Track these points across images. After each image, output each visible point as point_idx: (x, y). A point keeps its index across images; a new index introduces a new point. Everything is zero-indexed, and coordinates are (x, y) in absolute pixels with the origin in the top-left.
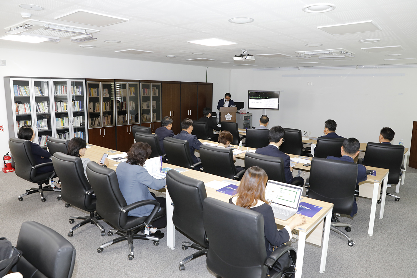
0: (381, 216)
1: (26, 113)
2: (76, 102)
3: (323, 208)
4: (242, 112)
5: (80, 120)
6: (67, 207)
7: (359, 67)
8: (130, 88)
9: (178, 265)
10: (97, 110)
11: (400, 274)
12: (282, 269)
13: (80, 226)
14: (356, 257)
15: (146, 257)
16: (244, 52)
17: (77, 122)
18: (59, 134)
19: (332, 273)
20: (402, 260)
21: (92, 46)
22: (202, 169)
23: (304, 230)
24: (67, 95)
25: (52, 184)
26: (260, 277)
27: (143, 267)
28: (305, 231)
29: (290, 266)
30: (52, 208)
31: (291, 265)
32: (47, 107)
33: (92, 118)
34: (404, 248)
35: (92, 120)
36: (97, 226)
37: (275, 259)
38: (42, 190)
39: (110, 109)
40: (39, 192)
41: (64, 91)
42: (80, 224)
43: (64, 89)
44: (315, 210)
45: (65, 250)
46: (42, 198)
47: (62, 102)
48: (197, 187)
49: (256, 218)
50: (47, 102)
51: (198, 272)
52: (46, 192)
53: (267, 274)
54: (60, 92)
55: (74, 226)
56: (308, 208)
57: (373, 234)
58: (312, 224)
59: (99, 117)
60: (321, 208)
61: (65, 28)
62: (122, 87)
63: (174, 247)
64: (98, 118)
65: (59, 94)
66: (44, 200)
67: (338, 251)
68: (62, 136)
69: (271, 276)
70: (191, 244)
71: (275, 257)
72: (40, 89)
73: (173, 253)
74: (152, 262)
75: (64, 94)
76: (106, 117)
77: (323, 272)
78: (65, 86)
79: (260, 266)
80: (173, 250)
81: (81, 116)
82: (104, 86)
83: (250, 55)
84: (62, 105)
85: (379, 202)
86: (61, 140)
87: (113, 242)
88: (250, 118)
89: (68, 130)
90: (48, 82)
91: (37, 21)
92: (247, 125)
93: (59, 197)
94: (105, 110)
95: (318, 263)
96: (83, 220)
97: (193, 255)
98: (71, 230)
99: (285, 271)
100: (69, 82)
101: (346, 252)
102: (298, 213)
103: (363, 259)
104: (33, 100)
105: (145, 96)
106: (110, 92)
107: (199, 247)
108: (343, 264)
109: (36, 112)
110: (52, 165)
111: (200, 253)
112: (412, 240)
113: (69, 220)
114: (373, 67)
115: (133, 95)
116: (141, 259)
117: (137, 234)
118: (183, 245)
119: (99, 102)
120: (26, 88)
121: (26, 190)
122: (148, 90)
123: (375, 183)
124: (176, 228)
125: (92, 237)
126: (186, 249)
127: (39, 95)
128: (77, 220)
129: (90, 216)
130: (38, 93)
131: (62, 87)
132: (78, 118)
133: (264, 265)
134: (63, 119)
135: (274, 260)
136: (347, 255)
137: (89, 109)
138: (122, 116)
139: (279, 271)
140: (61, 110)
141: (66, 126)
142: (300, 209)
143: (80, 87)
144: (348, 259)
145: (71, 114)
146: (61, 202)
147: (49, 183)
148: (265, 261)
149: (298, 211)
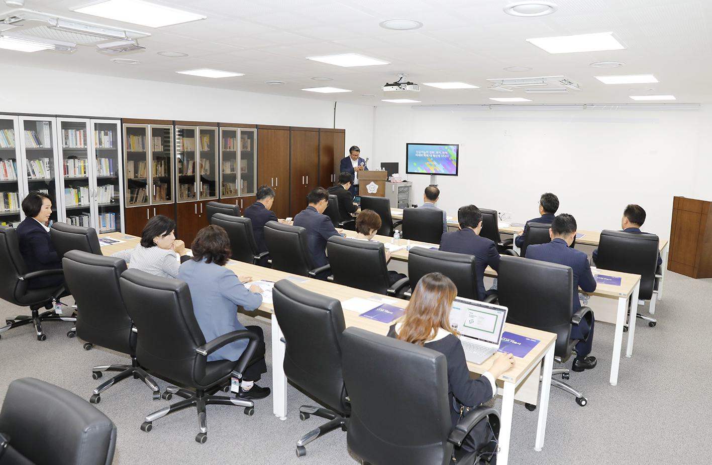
0: (629, 353)
1: (7, 178)
2: (103, 159)
3: (539, 341)
4: (396, 179)
5: (110, 192)
6: (88, 349)
7: (587, 107)
8: (201, 137)
9: (294, 447)
10: (141, 175)
11: (661, 446)
12: (476, 447)
13: (114, 384)
14: (592, 422)
15: (236, 435)
16: (401, 78)
17: (105, 196)
18: (71, 217)
19: (555, 451)
20: (663, 424)
21: (134, 62)
22: (331, 278)
23: (512, 379)
24: (86, 147)
25: (58, 307)
26: (441, 463)
27: (232, 454)
28: (515, 381)
29: (489, 442)
30: (58, 353)
31: (490, 440)
32: (48, 169)
33: (132, 189)
34: (667, 403)
35: (132, 193)
36: (145, 383)
37: (466, 430)
38: (38, 320)
39: (165, 173)
40: (32, 322)
41: (80, 139)
42: (114, 380)
43: (80, 136)
44: (527, 344)
45: (97, 428)
46: (40, 334)
47: (76, 160)
48: (329, 310)
49: (434, 360)
50: (48, 159)
51: (329, 458)
52: (46, 322)
53: (452, 458)
54: (72, 141)
55: (101, 384)
56: (516, 343)
57: (618, 381)
58: (524, 368)
59: (145, 186)
60: (538, 342)
61: (88, 27)
62: (185, 135)
63: (286, 416)
64: (144, 189)
65: (72, 145)
66: (42, 338)
67: (564, 413)
68: (76, 221)
69: (458, 460)
70: (316, 410)
71: (465, 427)
72: (36, 137)
73: (283, 427)
74: (248, 444)
75: (81, 144)
76: (157, 188)
77: (540, 450)
78: (82, 131)
79: (441, 443)
80: (285, 421)
81: (112, 184)
82: (155, 132)
83: (412, 84)
84: (77, 166)
85: (626, 329)
86: (73, 227)
87: (169, 410)
88: (408, 190)
89: (87, 210)
90: (50, 123)
91: (34, 12)
92: (403, 202)
93: (72, 332)
94: (156, 174)
95: (532, 435)
96: (118, 373)
97: (320, 428)
98: (96, 392)
99: (480, 450)
100: (90, 125)
101: (576, 414)
102: (501, 350)
103: (603, 424)
104: (21, 156)
105: (228, 150)
106: (166, 142)
107: (330, 415)
108: (573, 434)
109: (27, 177)
110: (62, 273)
111: (332, 425)
112: (678, 390)
113: (92, 373)
114: (610, 107)
115: (206, 149)
116: (227, 439)
117: (215, 395)
118: (301, 412)
119: (145, 160)
120: (8, 132)
121: (7, 321)
122: (233, 140)
123: (620, 298)
124: (289, 381)
125: (135, 403)
126: (306, 418)
127: (34, 145)
128: (106, 372)
129: (131, 364)
130: (31, 143)
131: (78, 132)
132: (106, 189)
133: (448, 441)
134: (79, 191)
135: (465, 432)
136: (577, 418)
137: (127, 173)
138: (187, 186)
139: (470, 451)
140: (75, 174)
141: (84, 203)
142: (503, 344)
143: (111, 133)
144: (580, 425)
145: (93, 182)
146: (76, 340)
147: (52, 306)
148: (450, 435)
149: (501, 347)
